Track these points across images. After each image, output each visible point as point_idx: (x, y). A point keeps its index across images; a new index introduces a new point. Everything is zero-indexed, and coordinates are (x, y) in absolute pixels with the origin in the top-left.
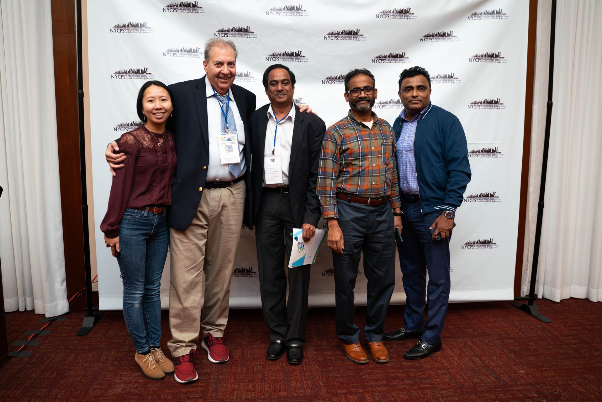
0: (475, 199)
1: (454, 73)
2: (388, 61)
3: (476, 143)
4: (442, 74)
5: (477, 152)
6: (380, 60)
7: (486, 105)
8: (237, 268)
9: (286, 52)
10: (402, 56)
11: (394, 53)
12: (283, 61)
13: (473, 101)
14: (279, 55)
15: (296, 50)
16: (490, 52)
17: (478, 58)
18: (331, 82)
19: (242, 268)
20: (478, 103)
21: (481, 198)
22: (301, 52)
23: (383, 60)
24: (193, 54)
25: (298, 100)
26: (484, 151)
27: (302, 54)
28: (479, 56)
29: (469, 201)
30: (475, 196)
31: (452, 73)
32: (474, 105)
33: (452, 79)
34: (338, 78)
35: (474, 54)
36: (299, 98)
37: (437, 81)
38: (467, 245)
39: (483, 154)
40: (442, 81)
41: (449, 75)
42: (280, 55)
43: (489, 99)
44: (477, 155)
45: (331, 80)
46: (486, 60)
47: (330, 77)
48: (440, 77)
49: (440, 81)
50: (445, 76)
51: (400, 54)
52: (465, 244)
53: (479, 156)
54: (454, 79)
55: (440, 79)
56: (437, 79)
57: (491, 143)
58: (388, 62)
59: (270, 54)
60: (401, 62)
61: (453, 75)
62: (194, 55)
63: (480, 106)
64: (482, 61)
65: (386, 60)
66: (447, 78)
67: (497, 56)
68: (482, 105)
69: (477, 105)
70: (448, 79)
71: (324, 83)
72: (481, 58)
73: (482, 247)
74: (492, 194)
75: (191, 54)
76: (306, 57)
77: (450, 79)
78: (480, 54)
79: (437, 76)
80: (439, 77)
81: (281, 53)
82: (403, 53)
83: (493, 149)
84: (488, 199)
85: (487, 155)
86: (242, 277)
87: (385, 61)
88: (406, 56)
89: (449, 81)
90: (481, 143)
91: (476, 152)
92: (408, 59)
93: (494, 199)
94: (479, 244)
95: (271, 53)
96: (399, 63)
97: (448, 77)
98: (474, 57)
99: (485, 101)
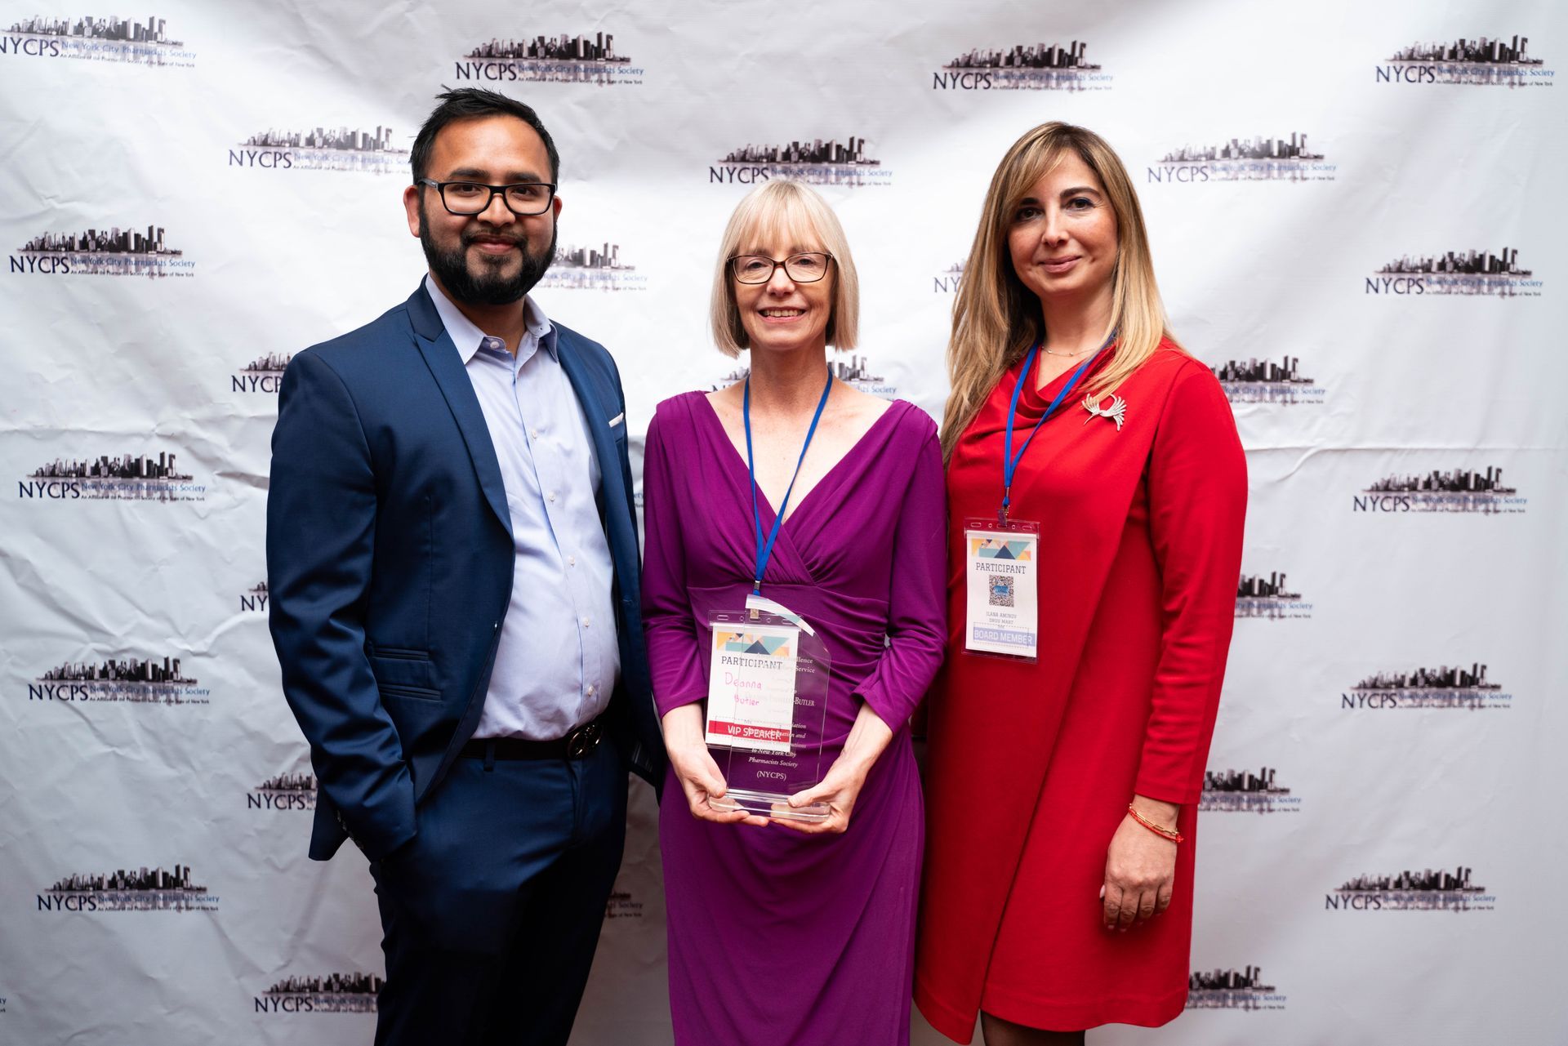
0: (1390, 697)
1: (1304, 136)
2: (1004, 82)
3: (1402, 446)
4: (1251, 138)
5: (1404, 486)
6: (972, 78)
7: (1449, 278)
8: (336, 976)
9: (541, 39)
10: (1069, 60)
11: (1032, 43)
12: (531, 79)
13: (1391, 260)
14: (513, 53)
15: (585, 32)
16: (1475, 38)
17: (1418, 64)
18: (749, 173)
19: (358, 975)
20: (1414, 270)
21: (1420, 692)
22: (609, 37)
23: (984, 77)
24: (131, 48)
25: (600, 252)
26: (1435, 485)
27: (617, 50)
28: (1425, 58)
29: (1365, 702)
30: (1391, 683)
31: (1294, 136)
32: (1395, 277)
33: (1295, 160)
34: (779, 158)
35: (1402, 47)
36: (606, 246)
37: (1225, 169)
38: (1353, 894)
39: (1434, 496)
40: (1247, 168)
41: (1280, 143)
42: (518, 54)
43: (1463, 250)
44: (1402, 500)
45: (751, 166)
46: (1456, 75)
47: (745, 152)
48: (1241, 152)
49: (1242, 168)
50: (1262, 146)
51: (1061, 51)
52: (1344, 889)
53: (1412, 506)
54: (1303, 163)
55: (1242, 161)
56: (1226, 162)
57: (1470, 451)
58: (1005, 88)
59: (473, 48)
60: (1066, 85)
61: (1298, 144)
62: (135, 51)
63: (1424, 284)
64: (1437, 78)
65: (997, 77)
66: (1271, 156)
67: (1510, 55)
68: (1434, 278)
69: (1407, 276)
70: (1276, 163)
71: (721, 180)
72: (1431, 64)
73: (1421, 904)
74: (1470, 672)
75: (125, 49)
76: (633, 64)
77: (1285, 162)
78: (1427, 48)
79: (1228, 147)
80: (1234, 153)
81: (520, 45)
82: (1074, 44)
83: (1477, 476)
84: (1451, 695)
85: (1451, 500)
86: (356, 1011)
87: (991, 79)
88: (1089, 58)
89: (1279, 168)
90: (1425, 450)
91: (1400, 489)
92: (1095, 74)
93: (1477, 696)
94: (1407, 890)
95: (479, 43)
96: (1055, 92)
97: (1276, 153)
98: (1401, 58)
99: (1448, 259)
